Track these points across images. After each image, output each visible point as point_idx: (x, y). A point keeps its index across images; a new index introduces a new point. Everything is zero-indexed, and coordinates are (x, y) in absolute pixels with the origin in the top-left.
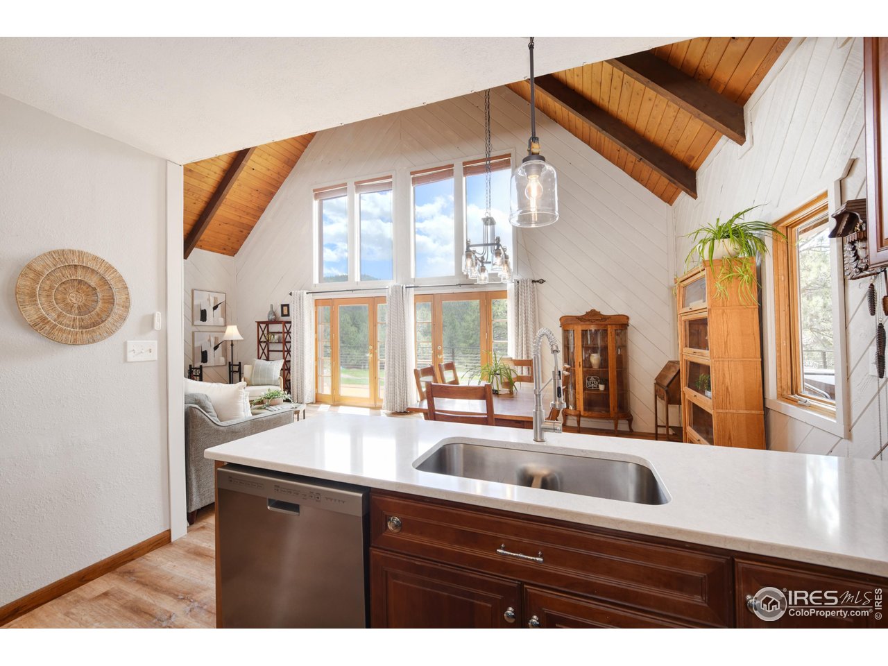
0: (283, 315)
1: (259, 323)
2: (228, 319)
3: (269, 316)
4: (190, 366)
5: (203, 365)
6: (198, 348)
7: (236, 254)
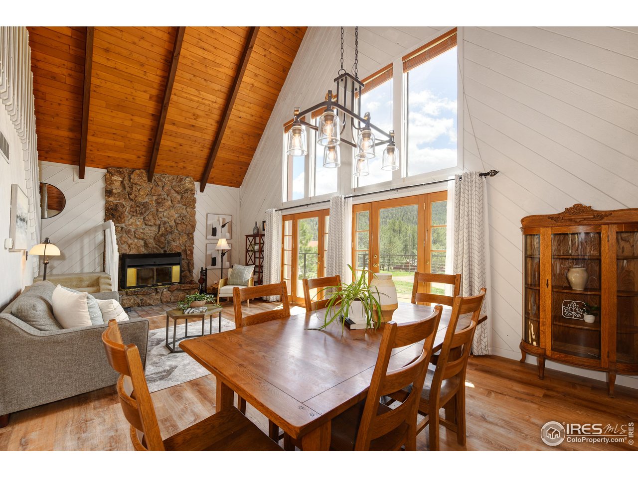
1: (247, 236)
2: (233, 234)
3: (254, 231)
5: (212, 267)
6: (209, 255)
7: (241, 185)
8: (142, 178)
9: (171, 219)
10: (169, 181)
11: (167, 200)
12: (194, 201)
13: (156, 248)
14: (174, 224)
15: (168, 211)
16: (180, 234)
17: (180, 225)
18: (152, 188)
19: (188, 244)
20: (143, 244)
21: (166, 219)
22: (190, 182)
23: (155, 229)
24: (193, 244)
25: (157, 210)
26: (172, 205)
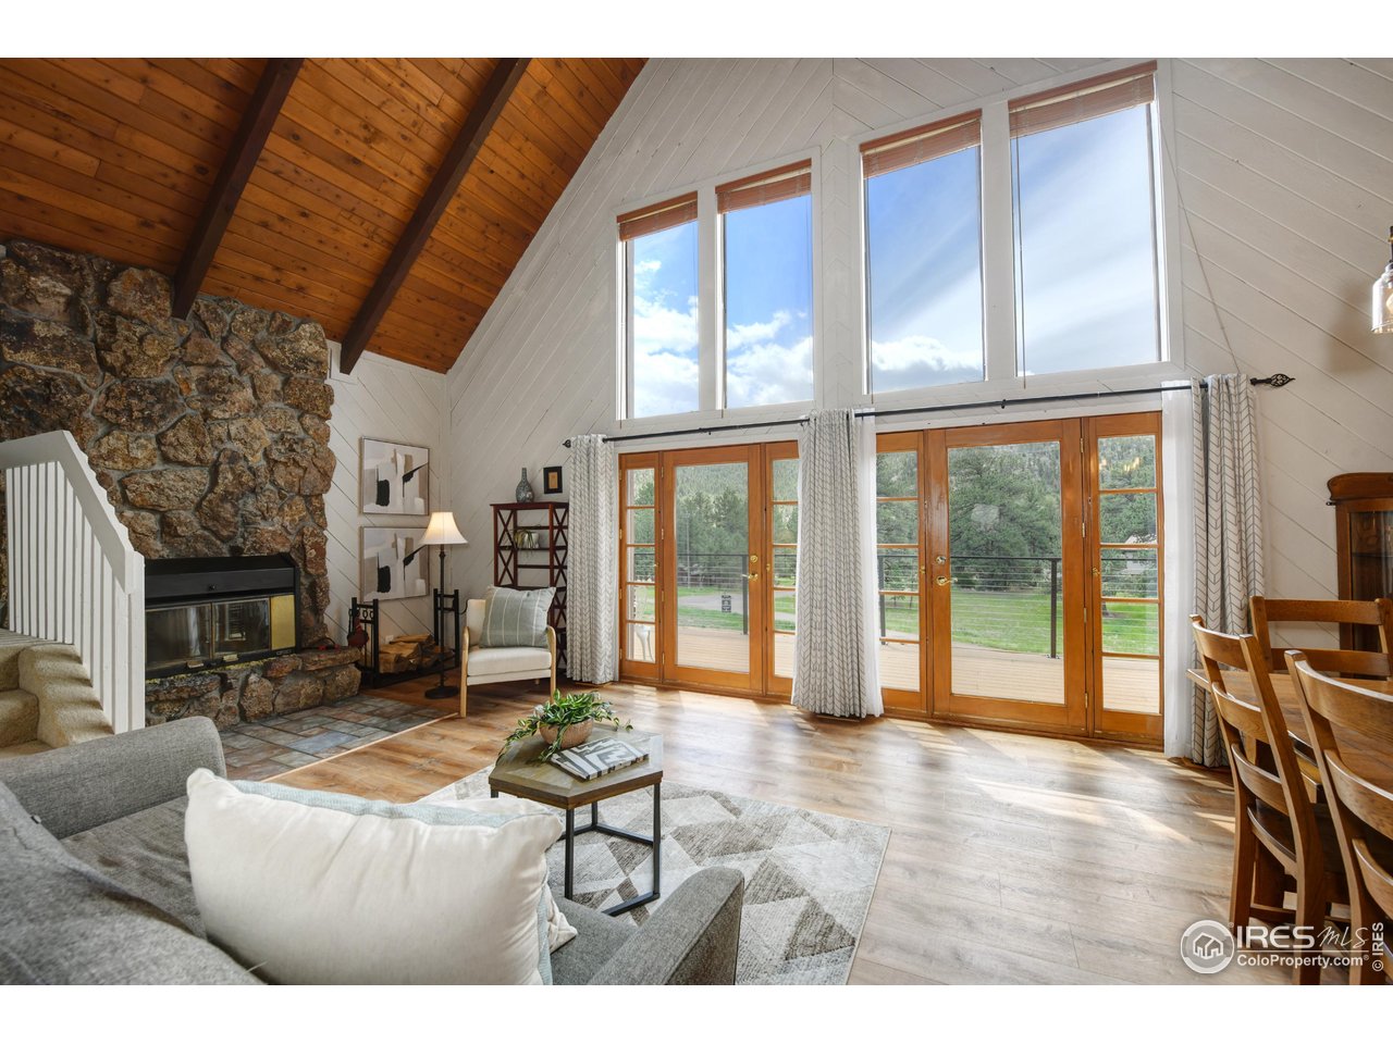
0: (548, 491)
1: (498, 508)
2: (434, 502)
3: (518, 493)
4: (354, 600)
5: (381, 596)
6: (372, 560)
7: (450, 368)
8: (151, 300)
9: (256, 447)
10: (244, 323)
11: (240, 383)
12: (328, 396)
13: (205, 538)
14: (264, 463)
15: (241, 422)
16: (282, 497)
17: (282, 467)
18: (188, 339)
19: (309, 527)
20: (157, 527)
21: (236, 446)
22: (314, 337)
23: (200, 476)
24: (323, 526)
25: (206, 415)
26: (255, 402)
